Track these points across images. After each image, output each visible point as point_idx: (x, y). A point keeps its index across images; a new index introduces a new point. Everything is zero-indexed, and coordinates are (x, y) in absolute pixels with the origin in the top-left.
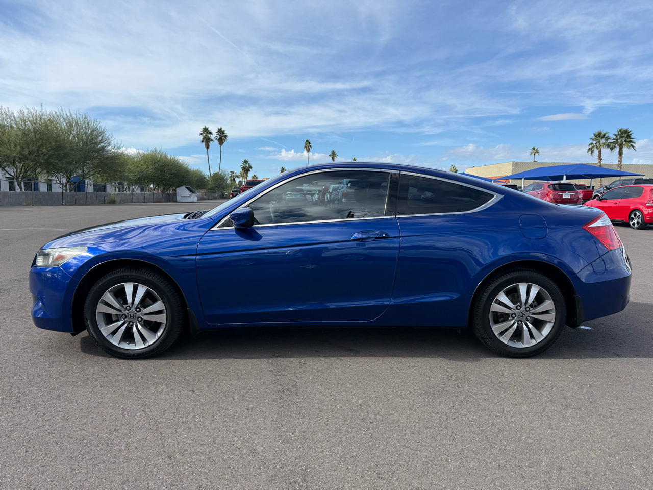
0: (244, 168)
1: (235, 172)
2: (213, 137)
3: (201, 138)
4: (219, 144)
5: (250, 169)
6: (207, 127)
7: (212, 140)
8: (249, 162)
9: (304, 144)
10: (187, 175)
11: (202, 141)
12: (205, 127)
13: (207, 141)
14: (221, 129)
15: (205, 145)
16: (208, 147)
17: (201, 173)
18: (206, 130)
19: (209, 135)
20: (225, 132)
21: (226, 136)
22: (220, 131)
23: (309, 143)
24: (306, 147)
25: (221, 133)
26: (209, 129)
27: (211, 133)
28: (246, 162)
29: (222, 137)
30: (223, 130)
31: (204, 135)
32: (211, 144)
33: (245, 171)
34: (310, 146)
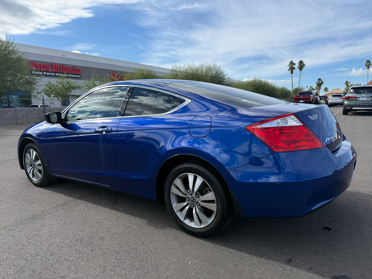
0: (318, 84)
1: (312, 86)
2: (296, 66)
3: (288, 68)
4: (300, 70)
5: (322, 84)
6: (292, 61)
7: (295, 68)
8: (322, 80)
9: (365, 63)
10: (273, 91)
11: (289, 70)
12: (291, 61)
13: (292, 69)
14: (301, 61)
15: (291, 72)
16: (292, 72)
17: (286, 88)
18: (292, 63)
19: (293, 66)
20: (304, 62)
21: (304, 65)
22: (301, 62)
23: (370, 62)
24: (367, 65)
25: (301, 63)
26: (294, 62)
27: (294, 64)
28: (320, 79)
29: (302, 65)
30: (302, 61)
31: (290, 66)
32: (294, 71)
33: (318, 86)
34: (371, 64)
